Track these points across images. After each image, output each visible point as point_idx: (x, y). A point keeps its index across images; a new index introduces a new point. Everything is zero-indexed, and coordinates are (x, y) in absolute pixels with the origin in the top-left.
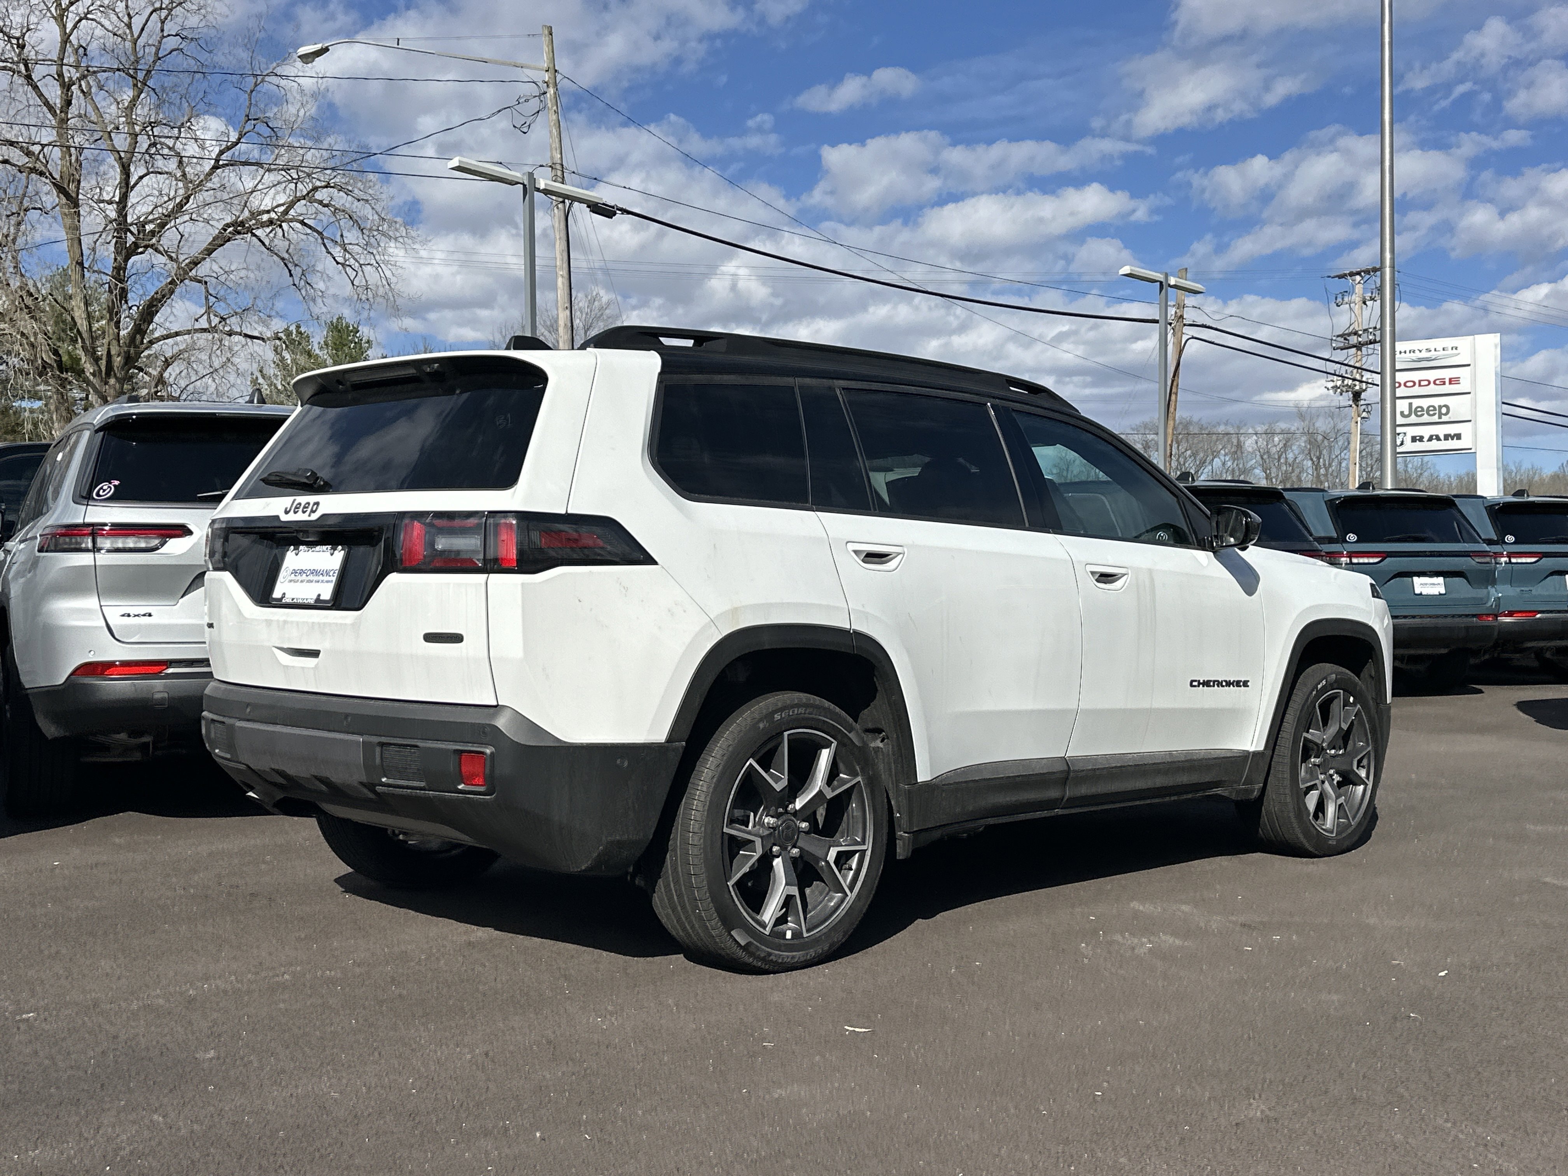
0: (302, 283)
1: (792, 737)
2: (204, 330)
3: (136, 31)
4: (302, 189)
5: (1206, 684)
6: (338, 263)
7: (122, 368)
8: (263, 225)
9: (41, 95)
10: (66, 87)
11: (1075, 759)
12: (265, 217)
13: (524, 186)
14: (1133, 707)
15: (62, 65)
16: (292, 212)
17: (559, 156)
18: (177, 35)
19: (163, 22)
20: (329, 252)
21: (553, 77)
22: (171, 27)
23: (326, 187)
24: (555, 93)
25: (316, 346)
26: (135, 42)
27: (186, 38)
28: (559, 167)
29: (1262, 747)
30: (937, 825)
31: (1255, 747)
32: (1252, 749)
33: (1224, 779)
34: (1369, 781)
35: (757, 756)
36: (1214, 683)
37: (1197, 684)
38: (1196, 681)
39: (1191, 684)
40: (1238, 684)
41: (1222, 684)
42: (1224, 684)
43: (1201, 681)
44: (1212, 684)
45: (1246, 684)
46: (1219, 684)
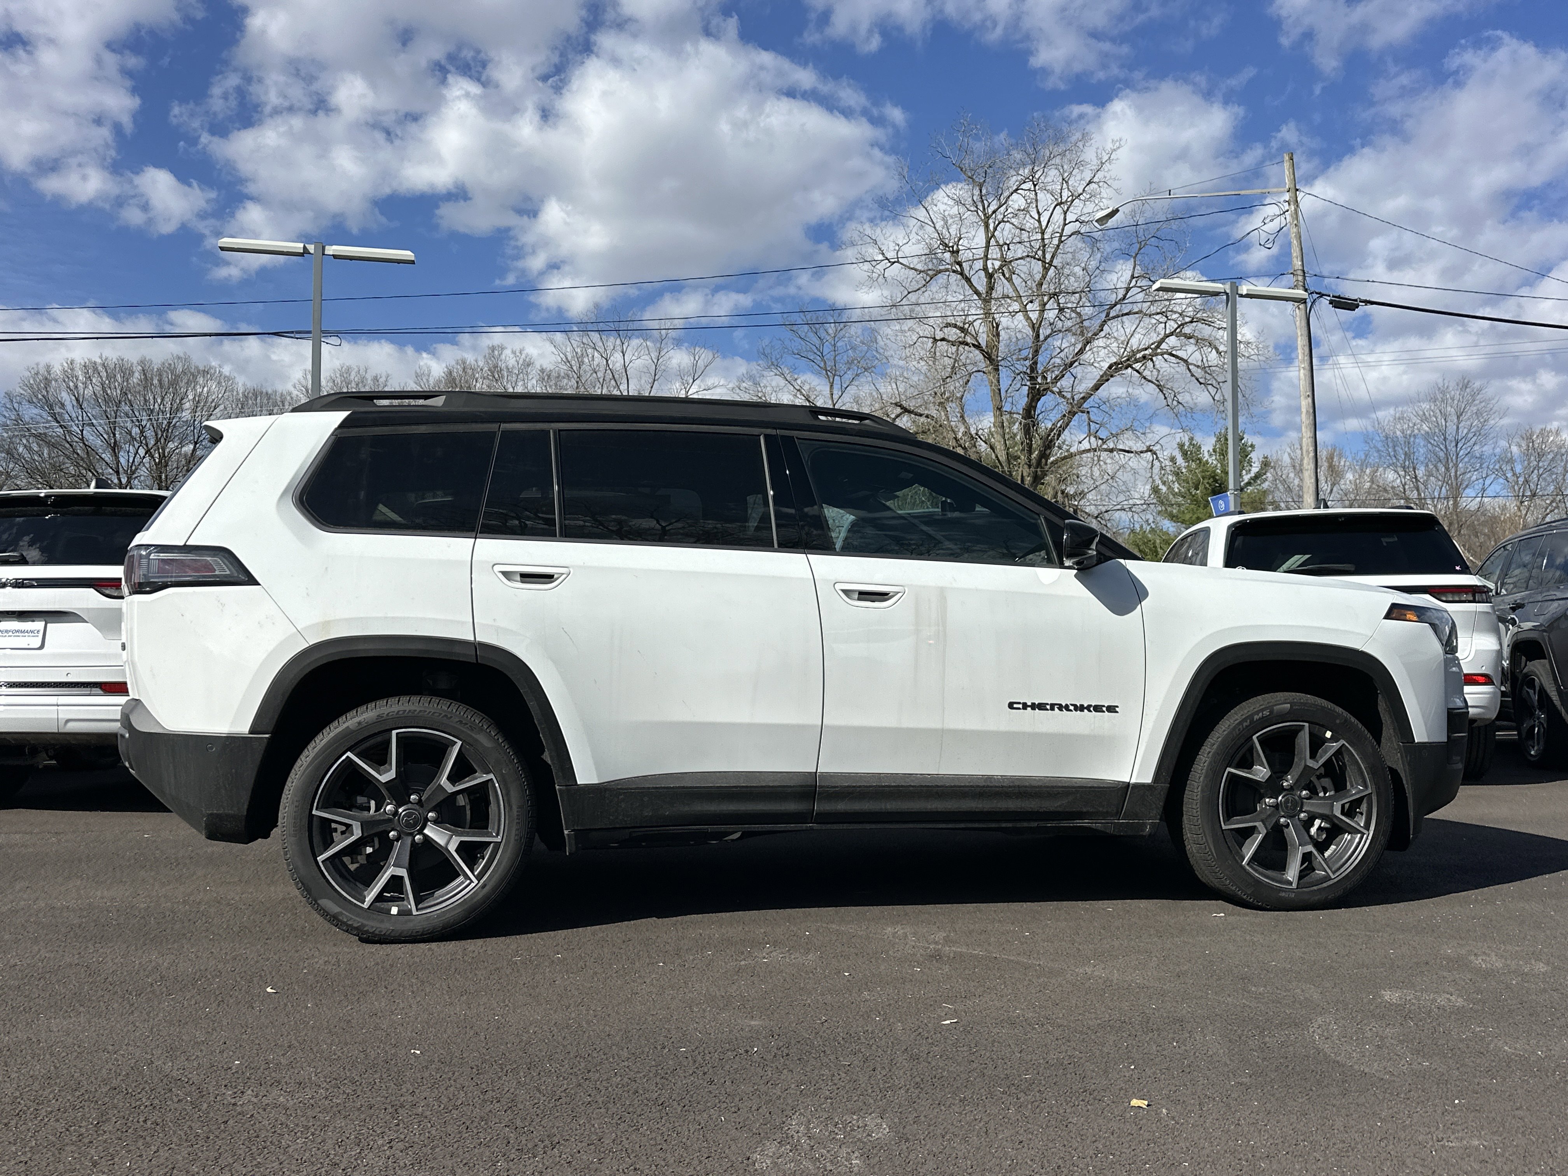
0: (1175, 403)
1: (400, 735)
2: (1088, 451)
3: (1044, 224)
4: (1172, 326)
5: (1041, 707)
6: (1201, 383)
7: (1032, 485)
8: (1137, 361)
9: (971, 285)
10: (990, 276)
11: (825, 776)
12: (1139, 356)
13: (1227, 294)
14: (911, 726)
15: (987, 259)
16: (1164, 346)
17: (1300, 263)
18: (1077, 221)
19: (1065, 213)
20: (1193, 375)
21: (1293, 195)
22: (1070, 217)
23: (1191, 322)
24: (1295, 210)
25: (1206, 454)
26: (1043, 233)
27: (1083, 222)
28: (1300, 273)
29: (1148, 779)
30: (618, 826)
31: (1137, 778)
32: (1133, 781)
33: (1085, 810)
34: (1368, 830)
35: (358, 750)
36: (1052, 707)
37: (1020, 706)
38: (1019, 703)
39: (1011, 706)
40: (1098, 709)
41: (1067, 708)
42: (1072, 708)
43: (1029, 704)
44: (1048, 707)
45: (1112, 709)
46: (1061, 707)
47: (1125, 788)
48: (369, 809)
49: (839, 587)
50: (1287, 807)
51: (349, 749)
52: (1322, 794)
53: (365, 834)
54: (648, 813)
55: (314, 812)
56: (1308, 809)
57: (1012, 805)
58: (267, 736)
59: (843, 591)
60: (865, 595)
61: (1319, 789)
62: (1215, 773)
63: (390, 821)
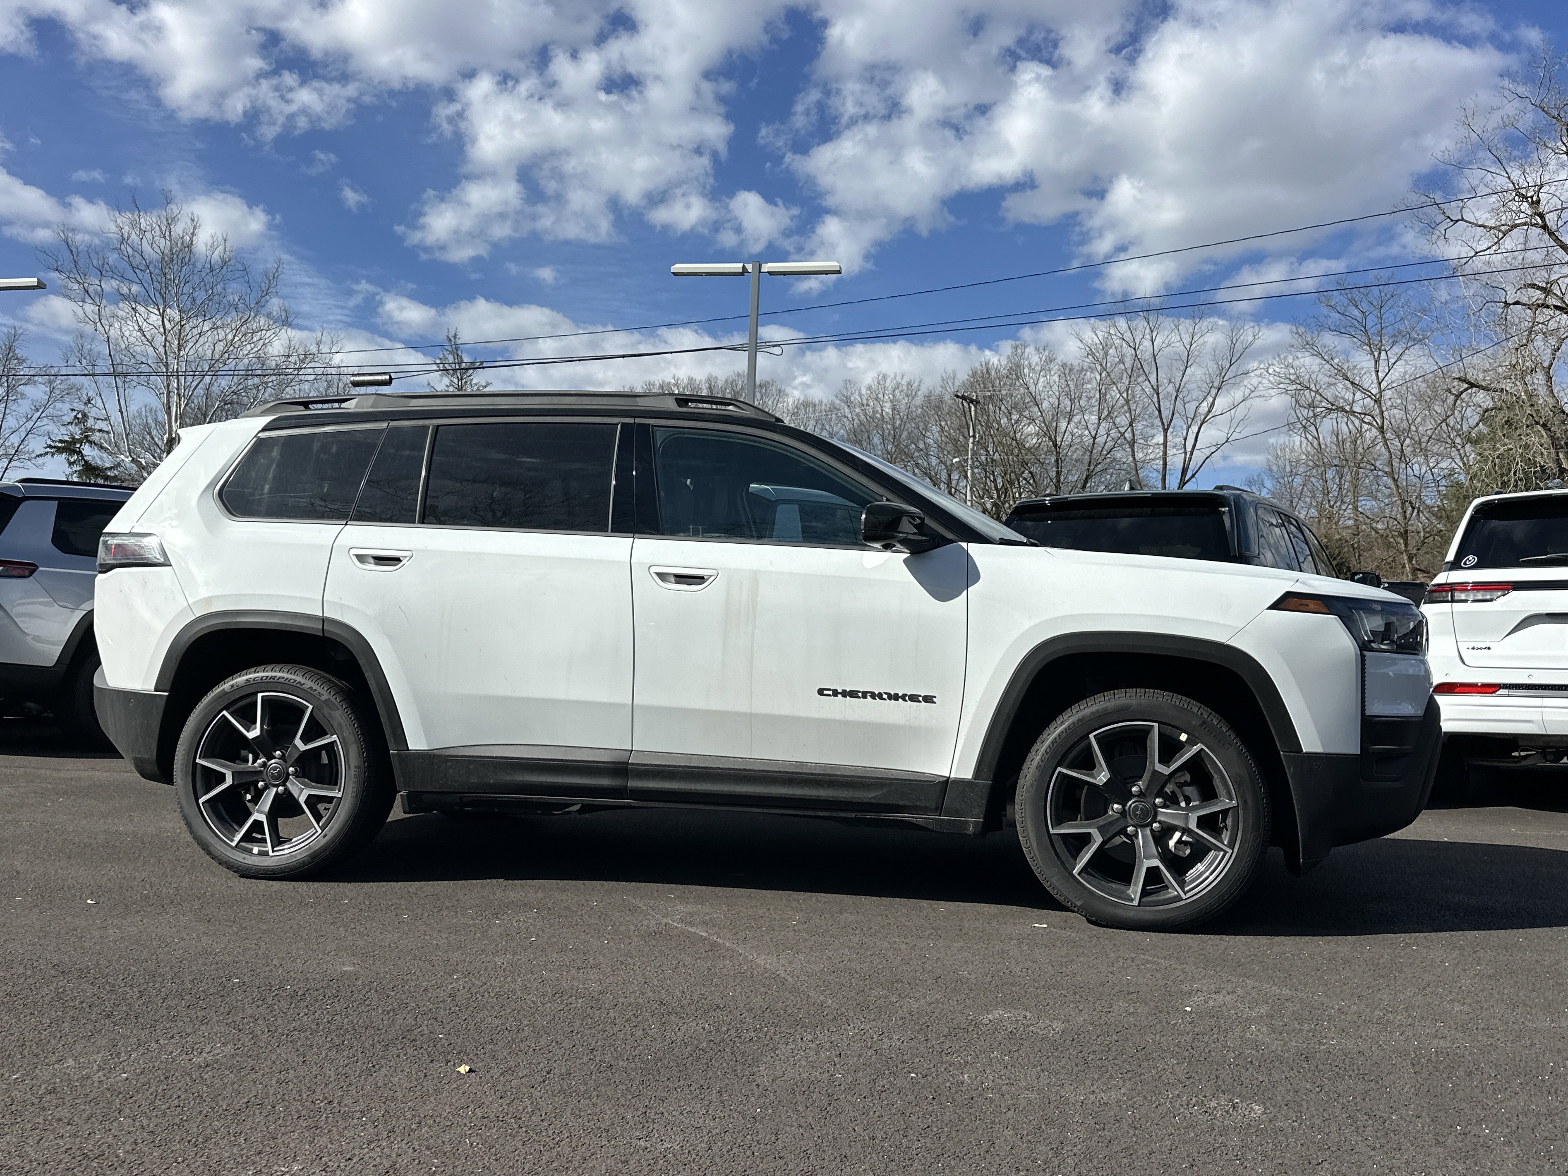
1: (264, 698)
5: (853, 694)
9: (1556, 239)
11: (639, 754)
14: (720, 708)
29: (968, 774)
30: (447, 790)
31: (956, 774)
32: (953, 776)
33: (901, 803)
34: (1233, 849)
35: (231, 709)
36: (865, 695)
37: (831, 693)
38: (829, 690)
39: (821, 692)
40: (914, 698)
41: (880, 696)
42: (885, 696)
43: (840, 691)
44: (860, 695)
45: (929, 699)
46: (873, 696)
47: (946, 783)
48: (247, 761)
49: (654, 570)
50: (1135, 815)
51: (226, 708)
52: (1183, 804)
53: (236, 783)
54: (474, 780)
55: (198, 761)
56: (1163, 819)
57: (823, 793)
58: (167, 694)
59: (658, 574)
60: (681, 579)
61: (1181, 798)
62: (1046, 771)
63: (258, 774)
